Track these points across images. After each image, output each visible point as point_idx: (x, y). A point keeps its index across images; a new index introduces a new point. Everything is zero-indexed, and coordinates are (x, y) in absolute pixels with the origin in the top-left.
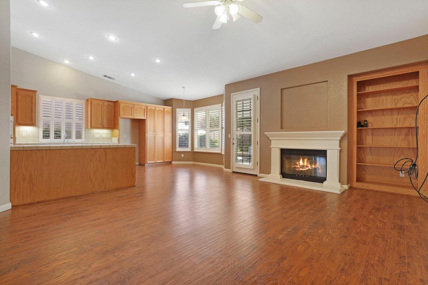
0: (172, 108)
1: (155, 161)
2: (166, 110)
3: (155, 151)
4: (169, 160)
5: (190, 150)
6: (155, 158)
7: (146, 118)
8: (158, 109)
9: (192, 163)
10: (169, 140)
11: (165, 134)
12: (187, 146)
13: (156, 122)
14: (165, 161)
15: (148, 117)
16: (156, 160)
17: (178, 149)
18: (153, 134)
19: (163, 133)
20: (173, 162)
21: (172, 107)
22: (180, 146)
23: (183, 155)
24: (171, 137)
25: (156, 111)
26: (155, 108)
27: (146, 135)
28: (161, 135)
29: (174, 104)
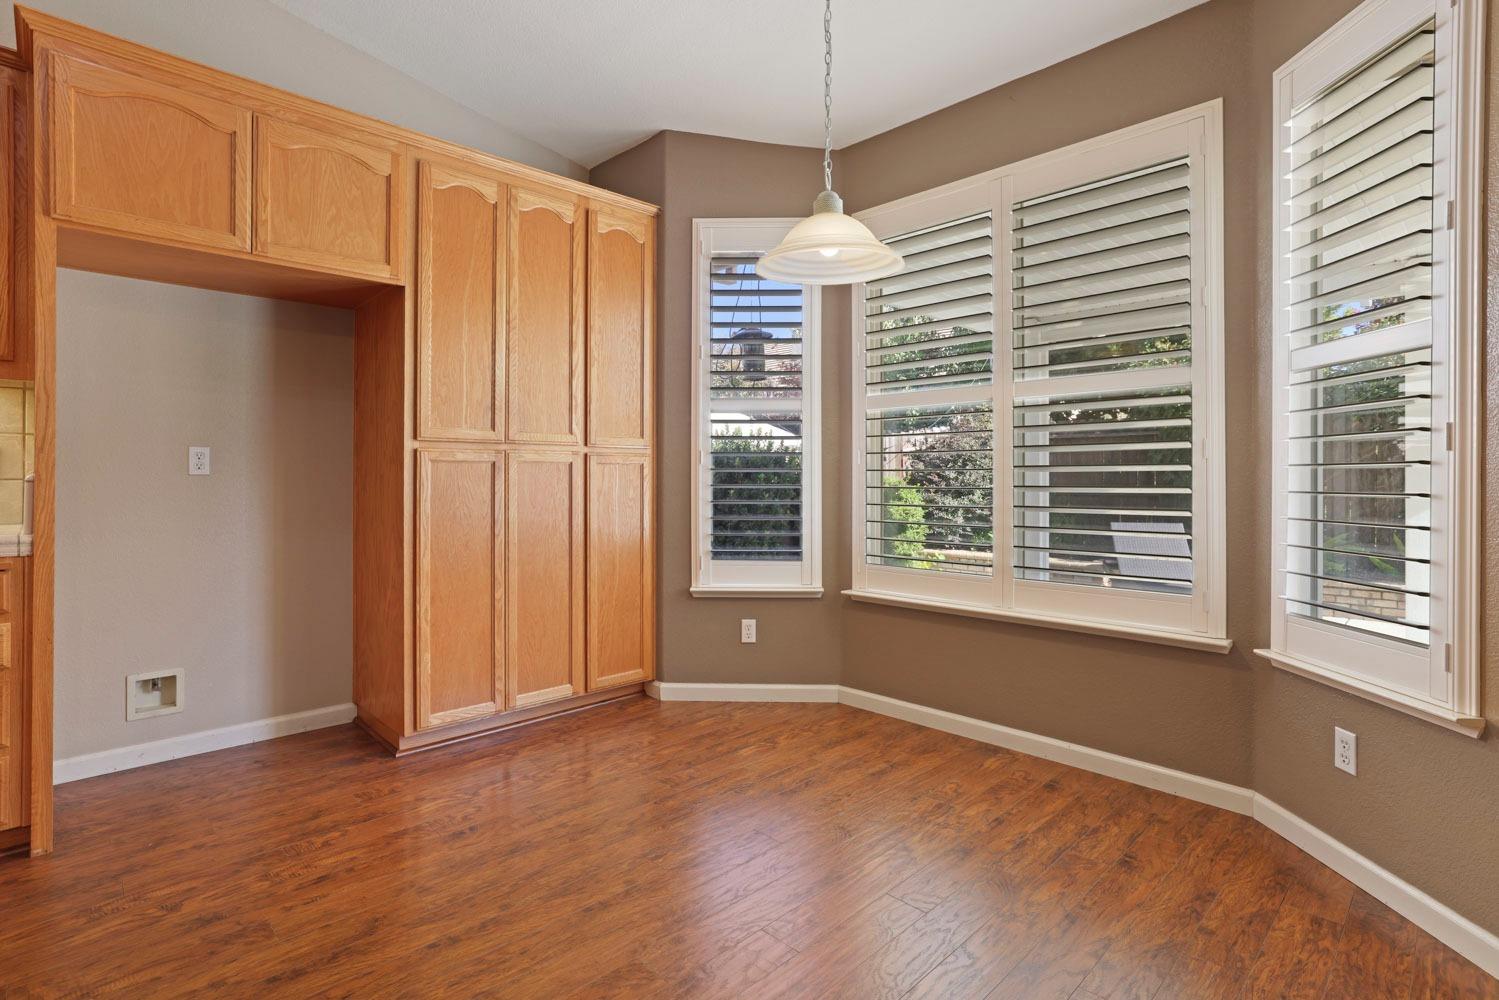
0: (659, 218)
1: (499, 699)
2: (603, 225)
3: (499, 605)
4: (634, 675)
5: (816, 586)
6: (500, 672)
7: (405, 280)
8: (528, 202)
9: (829, 693)
10: (634, 493)
11: (592, 438)
12: (791, 546)
13: (515, 323)
14: (602, 681)
15: (428, 273)
16: (514, 685)
17: (715, 576)
18: (478, 434)
19: (578, 429)
20: (663, 686)
21: (653, 209)
22: (729, 542)
23: (749, 630)
24: (648, 471)
25: (515, 222)
26: (507, 190)
27: (409, 444)
28: (565, 450)
29: (677, 176)
